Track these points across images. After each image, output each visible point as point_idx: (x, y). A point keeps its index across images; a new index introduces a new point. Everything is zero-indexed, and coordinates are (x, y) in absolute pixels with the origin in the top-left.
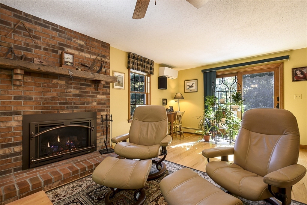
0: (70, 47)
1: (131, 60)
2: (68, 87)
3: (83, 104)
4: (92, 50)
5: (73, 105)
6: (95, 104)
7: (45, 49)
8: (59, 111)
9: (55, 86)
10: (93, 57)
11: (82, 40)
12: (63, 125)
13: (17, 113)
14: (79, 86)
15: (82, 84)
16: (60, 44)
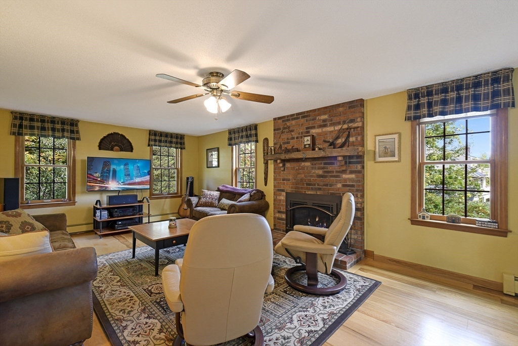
0: (314, 127)
2: (313, 168)
3: (326, 185)
4: (335, 120)
5: (317, 186)
6: (339, 185)
7: (297, 138)
8: (305, 192)
9: (303, 168)
10: (338, 128)
11: (325, 114)
12: (307, 205)
13: (283, 191)
14: (322, 166)
15: (325, 164)
16: (307, 128)
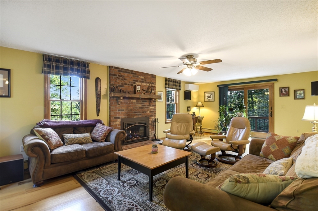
0: (137, 81)
1: (167, 82)
2: (137, 103)
3: (143, 112)
4: (147, 80)
5: (139, 113)
6: (148, 112)
7: (128, 85)
8: (133, 117)
9: (132, 103)
10: (148, 85)
11: (143, 76)
12: (135, 124)
13: (119, 118)
14: (141, 102)
15: (143, 101)
16: (134, 81)
